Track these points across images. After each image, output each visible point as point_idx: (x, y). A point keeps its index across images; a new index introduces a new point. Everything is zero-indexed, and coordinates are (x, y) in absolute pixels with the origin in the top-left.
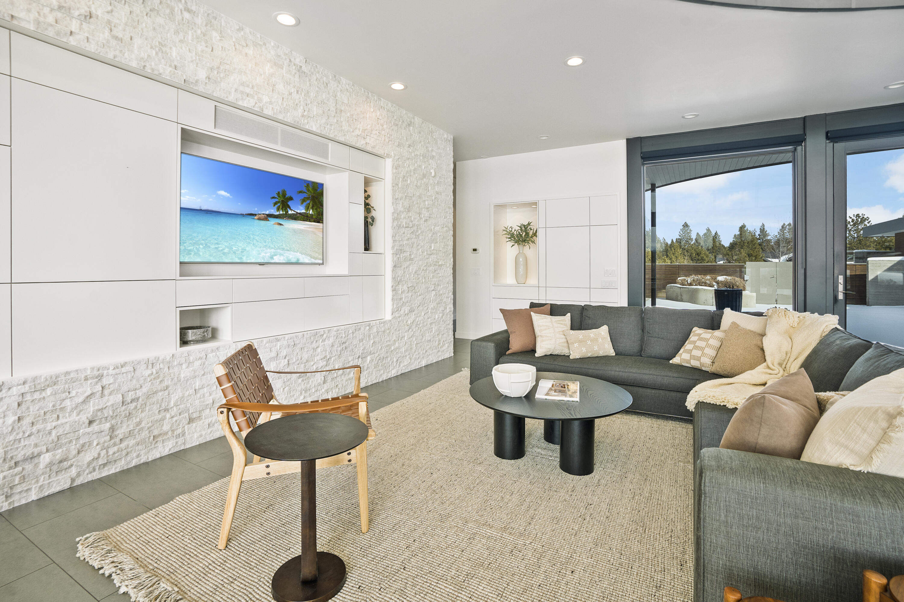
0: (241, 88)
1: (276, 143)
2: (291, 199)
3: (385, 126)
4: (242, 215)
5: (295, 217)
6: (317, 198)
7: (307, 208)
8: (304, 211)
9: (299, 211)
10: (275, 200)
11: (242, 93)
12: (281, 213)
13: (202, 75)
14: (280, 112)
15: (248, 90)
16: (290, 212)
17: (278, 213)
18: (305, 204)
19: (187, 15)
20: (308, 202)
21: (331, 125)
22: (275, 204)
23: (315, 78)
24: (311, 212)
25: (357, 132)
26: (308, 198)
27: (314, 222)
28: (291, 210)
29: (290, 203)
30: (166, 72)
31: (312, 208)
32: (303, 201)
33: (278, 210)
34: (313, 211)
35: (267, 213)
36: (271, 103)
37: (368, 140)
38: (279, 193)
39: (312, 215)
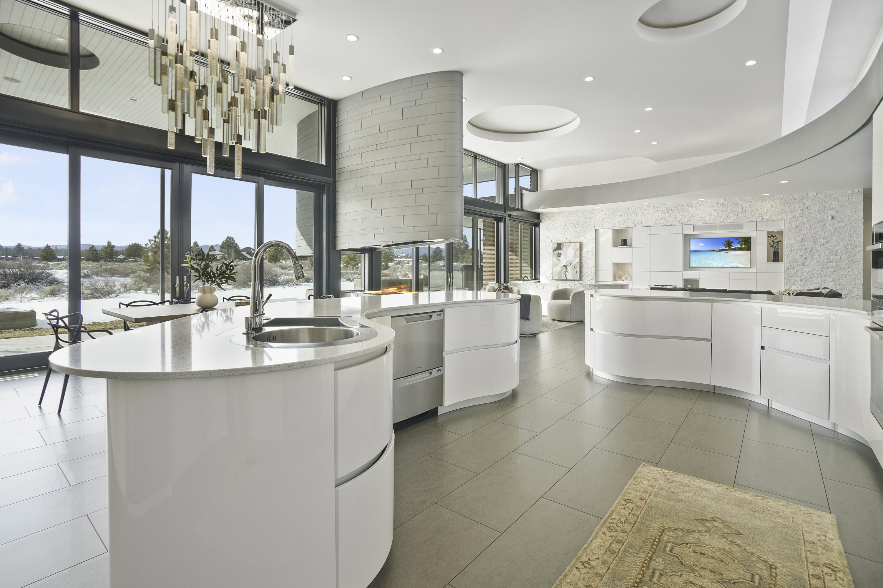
0: (699, 219)
1: (717, 230)
2: (732, 242)
3: (778, 207)
4: (710, 251)
5: (735, 249)
6: (747, 241)
7: (742, 245)
8: (739, 247)
9: (737, 247)
10: (724, 244)
11: (699, 220)
12: (727, 248)
13: (686, 220)
14: (714, 221)
15: (701, 219)
16: (732, 248)
17: (726, 249)
18: (740, 244)
19: (682, 207)
20: (742, 242)
21: (740, 218)
22: (724, 245)
23: (730, 204)
24: (744, 246)
25: (757, 216)
26: (742, 241)
27: (746, 250)
28: (732, 246)
29: (731, 244)
30: (676, 223)
31: (744, 245)
32: (739, 243)
33: (726, 247)
34: (745, 246)
35: (721, 249)
36: (710, 219)
37: (764, 217)
38: (726, 241)
39: (744, 248)
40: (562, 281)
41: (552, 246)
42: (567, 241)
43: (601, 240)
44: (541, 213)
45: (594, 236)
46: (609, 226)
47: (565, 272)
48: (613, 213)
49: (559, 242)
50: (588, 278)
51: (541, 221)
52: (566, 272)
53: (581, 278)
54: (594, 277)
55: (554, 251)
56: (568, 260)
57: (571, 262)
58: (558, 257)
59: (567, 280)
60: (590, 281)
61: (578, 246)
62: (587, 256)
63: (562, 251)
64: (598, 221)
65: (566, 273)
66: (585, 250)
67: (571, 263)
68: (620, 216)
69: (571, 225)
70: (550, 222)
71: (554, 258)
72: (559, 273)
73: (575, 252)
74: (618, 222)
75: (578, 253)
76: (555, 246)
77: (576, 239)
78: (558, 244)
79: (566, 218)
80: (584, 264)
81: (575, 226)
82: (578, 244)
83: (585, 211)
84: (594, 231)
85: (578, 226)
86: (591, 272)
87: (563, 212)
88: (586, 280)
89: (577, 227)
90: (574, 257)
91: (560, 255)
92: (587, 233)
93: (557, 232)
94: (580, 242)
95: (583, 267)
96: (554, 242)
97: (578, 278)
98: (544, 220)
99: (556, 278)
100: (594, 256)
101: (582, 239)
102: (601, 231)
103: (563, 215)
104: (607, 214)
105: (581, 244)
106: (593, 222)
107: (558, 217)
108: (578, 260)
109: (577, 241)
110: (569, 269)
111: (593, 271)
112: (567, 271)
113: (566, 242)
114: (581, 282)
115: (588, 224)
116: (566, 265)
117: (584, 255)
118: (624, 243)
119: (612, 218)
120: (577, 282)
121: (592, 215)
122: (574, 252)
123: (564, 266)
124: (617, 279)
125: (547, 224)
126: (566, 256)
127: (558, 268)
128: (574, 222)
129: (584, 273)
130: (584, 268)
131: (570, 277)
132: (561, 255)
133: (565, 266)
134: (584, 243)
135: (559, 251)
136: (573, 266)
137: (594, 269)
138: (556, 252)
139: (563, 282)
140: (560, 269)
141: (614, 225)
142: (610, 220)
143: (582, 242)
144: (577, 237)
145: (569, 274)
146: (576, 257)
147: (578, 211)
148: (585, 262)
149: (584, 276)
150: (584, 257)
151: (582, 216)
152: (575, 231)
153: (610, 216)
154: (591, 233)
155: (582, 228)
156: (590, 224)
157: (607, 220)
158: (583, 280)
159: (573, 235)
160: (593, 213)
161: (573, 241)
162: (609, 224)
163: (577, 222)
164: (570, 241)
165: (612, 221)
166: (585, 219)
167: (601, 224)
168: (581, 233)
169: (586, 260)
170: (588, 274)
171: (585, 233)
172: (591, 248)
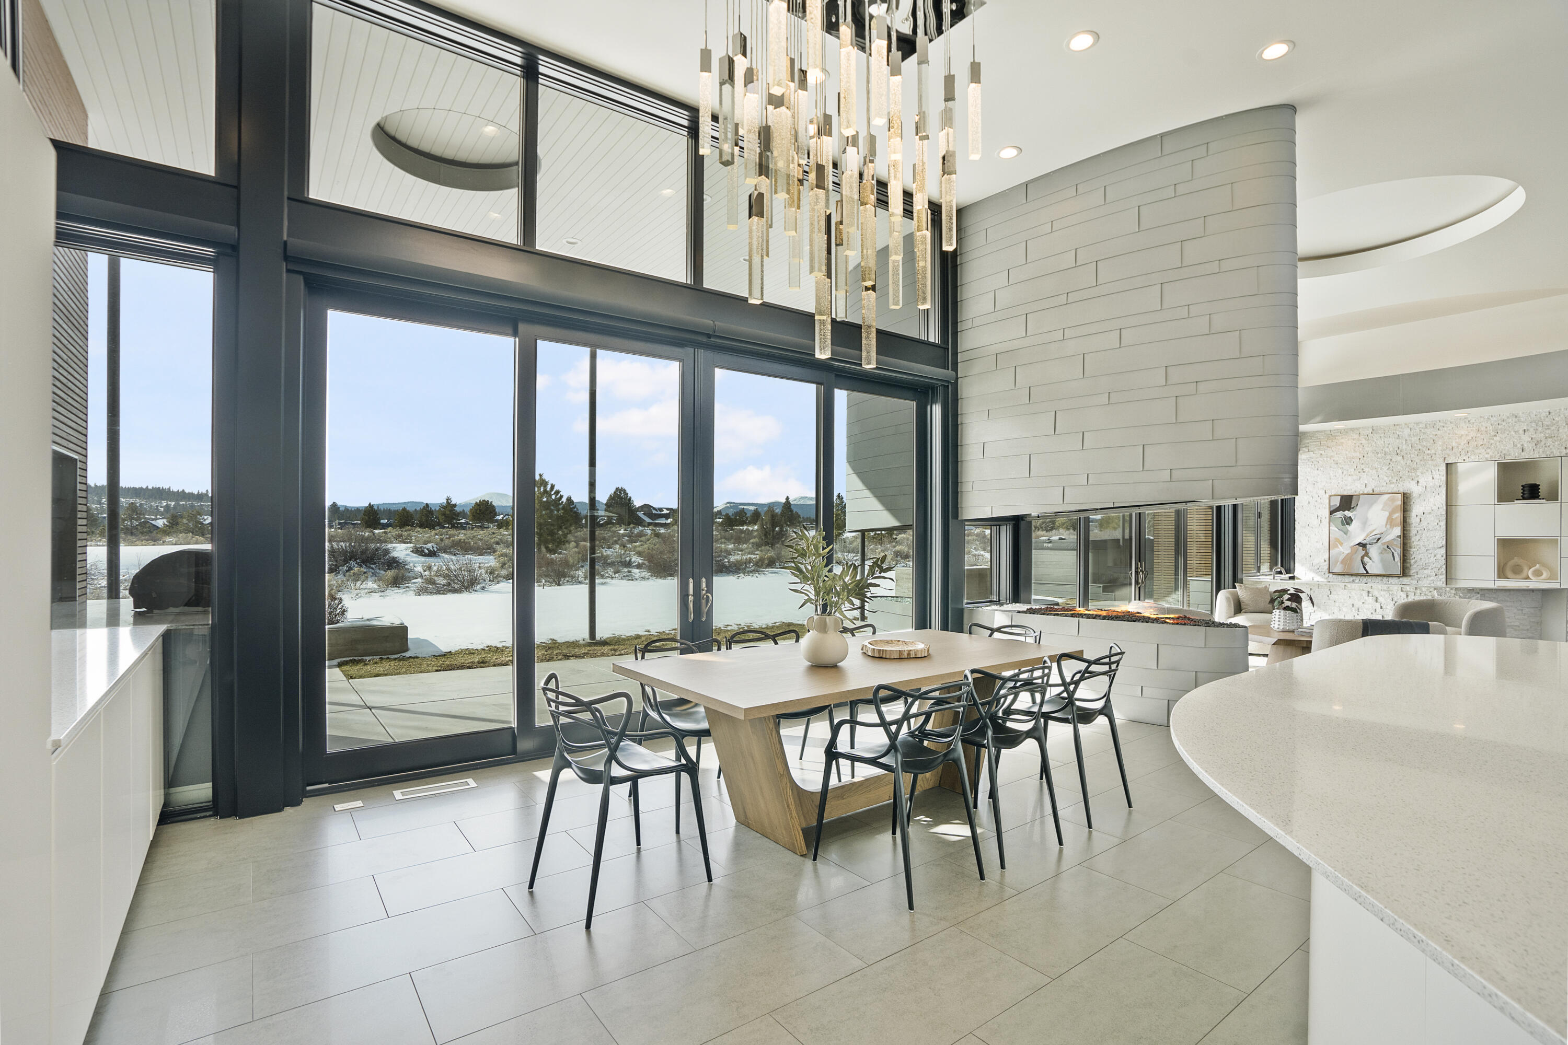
40: (1354, 578)
41: (1328, 501)
42: (1369, 490)
43: (1464, 487)
44: (1304, 433)
45: (1444, 478)
46: (1487, 456)
47: (1362, 558)
48: (1500, 427)
49: (1346, 493)
50: (1426, 572)
52: (1366, 557)
53: (1407, 571)
54: (1443, 570)
55: (1331, 513)
56: (1371, 532)
57: (1378, 536)
58: (1343, 524)
59: (1367, 574)
60: (1432, 577)
61: (1399, 502)
62: (1424, 524)
63: (1354, 513)
64: (1454, 444)
65: (1366, 559)
66: (1416, 510)
67: (1379, 539)
68: (1521, 432)
69: (1379, 455)
70: (1321, 452)
71: (1333, 528)
72: (1347, 560)
73: (1391, 514)
74: (1515, 445)
75: (1398, 516)
76: (1336, 502)
77: (1393, 486)
78: (1342, 497)
79: (1364, 442)
80: (1413, 540)
81: (1388, 457)
82: (1398, 497)
83: (1417, 424)
84: (1443, 467)
85: (1399, 458)
86: (1433, 559)
87: (1357, 429)
88: (1419, 576)
89: (1393, 460)
90: (1388, 526)
91: (1348, 521)
92: (1422, 473)
93: (1340, 471)
94: (1404, 494)
95: (1411, 547)
96: (1333, 494)
97: (1398, 570)
98: (1306, 447)
99: (1338, 569)
100: (1443, 524)
101: (1410, 486)
102: (1461, 467)
103: (1356, 436)
104: (1483, 429)
105: (1406, 499)
106: (1440, 448)
107: (1343, 440)
108: (1397, 531)
109: (1395, 490)
110: (1374, 551)
111: (1439, 556)
112: (1367, 554)
113: (1366, 492)
114: (1405, 580)
115: (1427, 452)
116: (1364, 542)
117: (1413, 519)
118: (1532, 492)
119: (1498, 438)
120: (1395, 580)
121: (1439, 433)
122: (1387, 514)
123: (1360, 544)
124: (1509, 574)
125: (1314, 455)
126: (1365, 523)
127: (1344, 550)
128: (1387, 450)
129: (1412, 561)
130: (1413, 550)
131: (1374, 566)
132: (1352, 520)
133: (1363, 545)
134: (1414, 495)
135: (1347, 513)
136: (1383, 544)
137: (1443, 551)
138: (1339, 514)
139: (1357, 579)
140: (1348, 551)
141: (1504, 452)
142: (1492, 441)
143: (1409, 492)
144: (1395, 481)
145: (1373, 562)
146: (1392, 526)
147: (1397, 425)
148: (1418, 537)
149: (1415, 566)
150: (1414, 525)
151: (1410, 435)
152: (1389, 468)
153: (1493, 433)
154: (1434, 473)
155: (1409, 462)
156: (1433, 451)
157: (1482, 443)
158: (1410, 576)
159: (1386, 478)
160: (1441, 428)
161: (1383, 490)
162: (1489, 451)
163: (1396, 449)
164: (1377, 490)
165: (1498, 443)
166: (1418, 442)
167: (1463, 453)
168: (1407, 472)
169: (1420, 532)
170: (1427, 561)
171: (1418, 473)
172: (1435, 505)
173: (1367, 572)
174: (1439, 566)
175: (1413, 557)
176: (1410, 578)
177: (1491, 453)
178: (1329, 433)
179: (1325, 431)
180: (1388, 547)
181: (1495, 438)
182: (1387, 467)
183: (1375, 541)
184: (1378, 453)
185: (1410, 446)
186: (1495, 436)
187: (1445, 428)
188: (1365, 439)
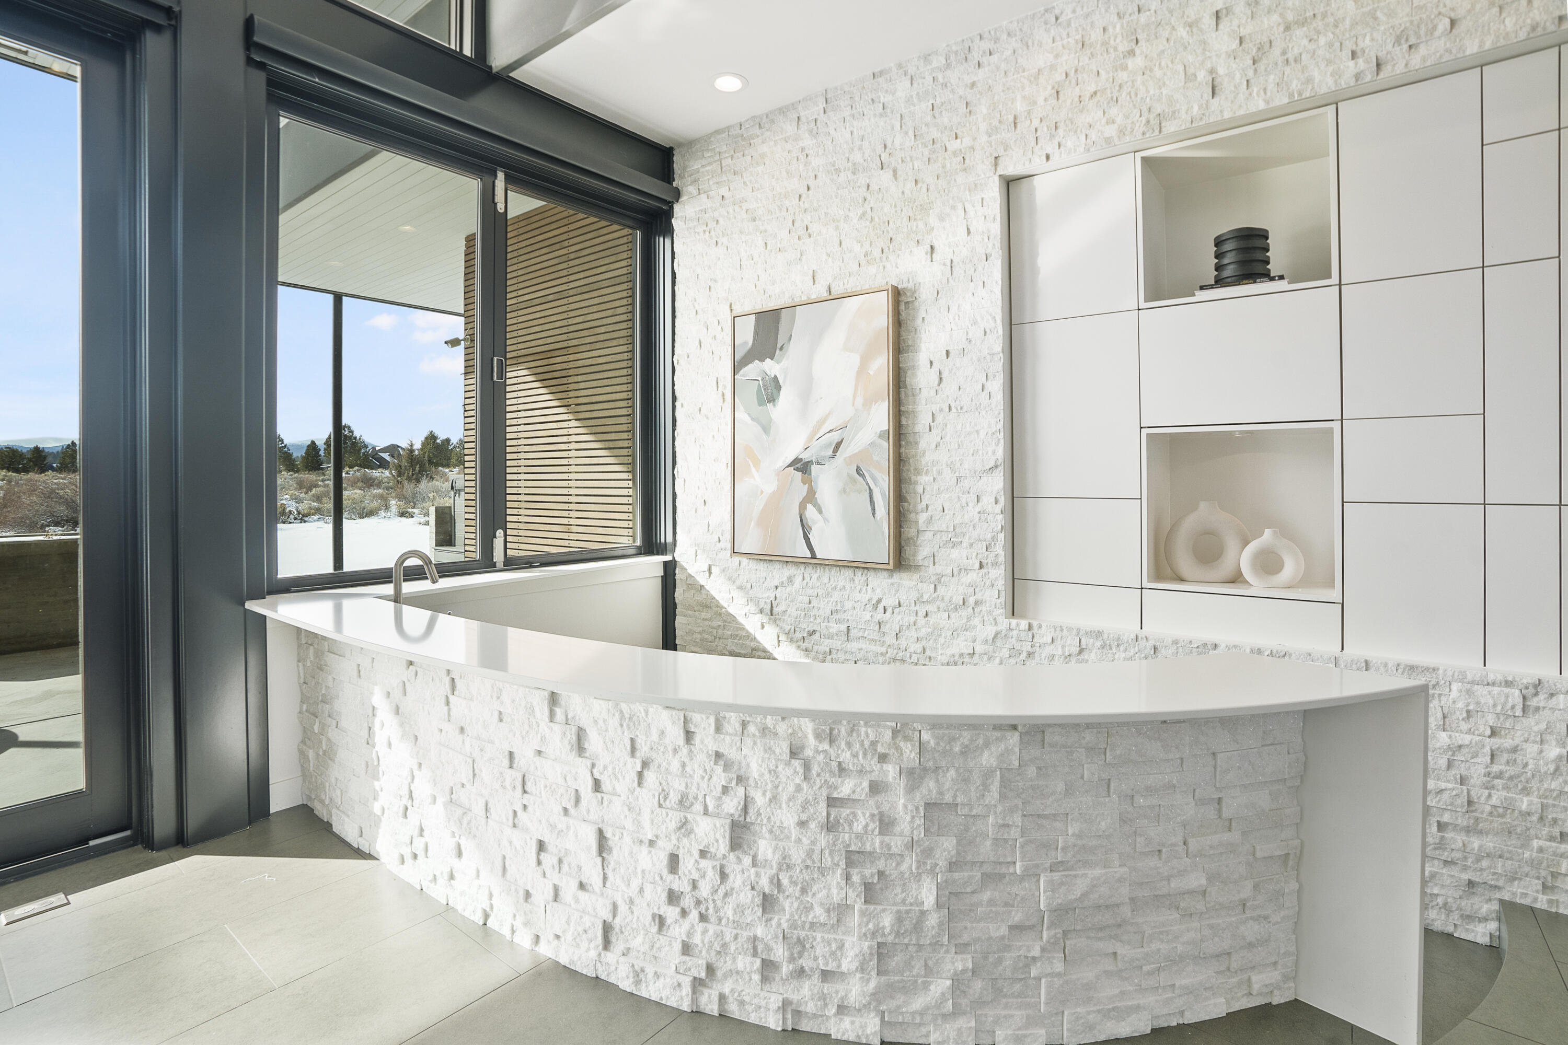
40: (791, 571)
41: (733, 334)
42: (819, 291)
43: (1049, 256)
44: (680, 145)
45: (996, 228)
46: (1111, 131)
47: (802, 507)
49: (770, 305)
50: (955, 554)
51: (677, 194)
52: (809, 506)
53: (908, 551)
54: (1000, 551)
55: (736, 368)
56: (821, 421)
57: (836, 436)
58: (761, 403)
59: (813, 560)
60: (973, 576)
61: (882, 320)
62: (949, 388)
63: (785, 363)
64: (1020, 107)
65: (811, 511)
66: (929, 343)
67: (838, 445)
69: (843, 177)
71: (741, 415)
72: (771, 514)
73: (865, 360)
74: (1189, 77)
75: (881, 364)
76: (747, 333)
77: (873, 267)
78: (761, 317)
80: (922, 445)
81: (862, 180)
82: (883, 301)
83: (926, 58)
84: (994, 193)
85: (887, 176)
86: (973, 511)
87: (793, 106)
88: (939, 569)
89: (873, 185)
90: (859, 401)
91: (770, 391)
92: (941, 219)
93: (761, 243)
94: (899, 290)
95: (918, 472)
96: (744, 309)
97: (882, 551)
99: (750, 542)
100: (997, 386)
101: (912, 265)
102: (1044, 187)
103: (790, 128)
104: (1095, 35)
105: (903, 306)
106: (983, 127)
108: (881, 416)
109: (879, 283)
110: (827, 484)
111: (988, 500)
112: (810, 497)
113: (813, 296)
114: (905, 580)
115: (954, 145)
116: (806, 456)
117: (922, 378)
119: (1137, 63)
120: (879, 584)
121: (981, 74)
122: (855, 359)
123: (795, 463)
124: (1185, 563)
126: (807, 394)
127: (762, 480)
128: (857, 157)
129: (922, 518)
130: (920, 476)
131: (828, 535)
132: (778, 387)
133: (802, 466)
134: (925, 294)
135: (770, 367)
136: (848, 460)
137: (997, 483)
138: (753, 370)
140: (770, 487)
141: (1158, 109)
142: (1123, 76)
143: (910, 285)
144: (877, 253)
145: (826, 520)
146: (868, 402)
147: (881, 73)
148: (934, 437)
149: (928, 536)
150: (924, 394)
151: (909, 100)
152: (864, 214)
153: (1124, 46)
154: (971, 213)
155: (910, 185)
156: (967, 141)
157: (1092, 88)
158: (917, 568)
159: (857, 248)
160: (984, 60)
161: (851, 285)
162: (1114, 111)
163: (880, 148)
164: (837, 290)
165: (1139, 79)
166: (929, 118)
167: (1043, 132)
168: (905, 219)
169: (939, 419)
170: (958, 520)
171: (933, 220)
172: (975, 322)
173: (814, 556)
174: (989, 536)
175: (923, 505)
176: (916, 576)
177: (1119, 120)
178: (737, 131)
179: (728, 128)
180: (858, 471)
181: (1130, 63)
182: (860, 212)
183: (830, 453)
184: (838, 171)
185: (911, 133)
186: (1132, 53)
187: (994, 58)
188: (811, 131)
